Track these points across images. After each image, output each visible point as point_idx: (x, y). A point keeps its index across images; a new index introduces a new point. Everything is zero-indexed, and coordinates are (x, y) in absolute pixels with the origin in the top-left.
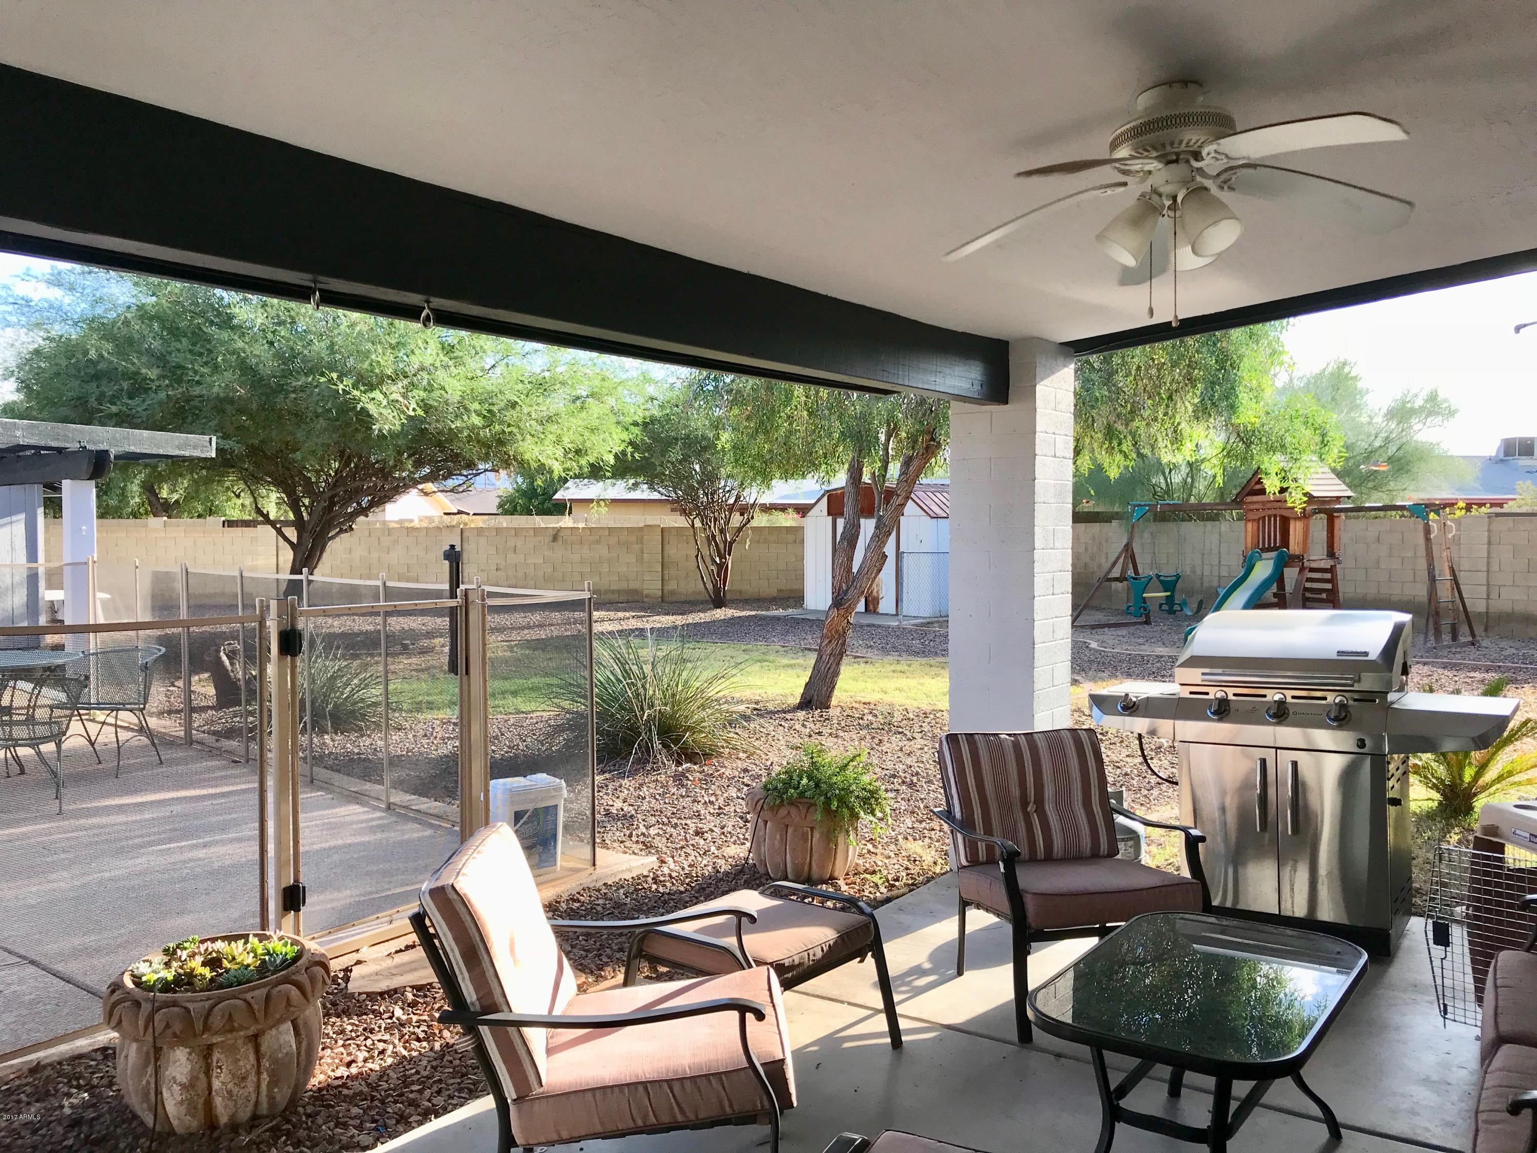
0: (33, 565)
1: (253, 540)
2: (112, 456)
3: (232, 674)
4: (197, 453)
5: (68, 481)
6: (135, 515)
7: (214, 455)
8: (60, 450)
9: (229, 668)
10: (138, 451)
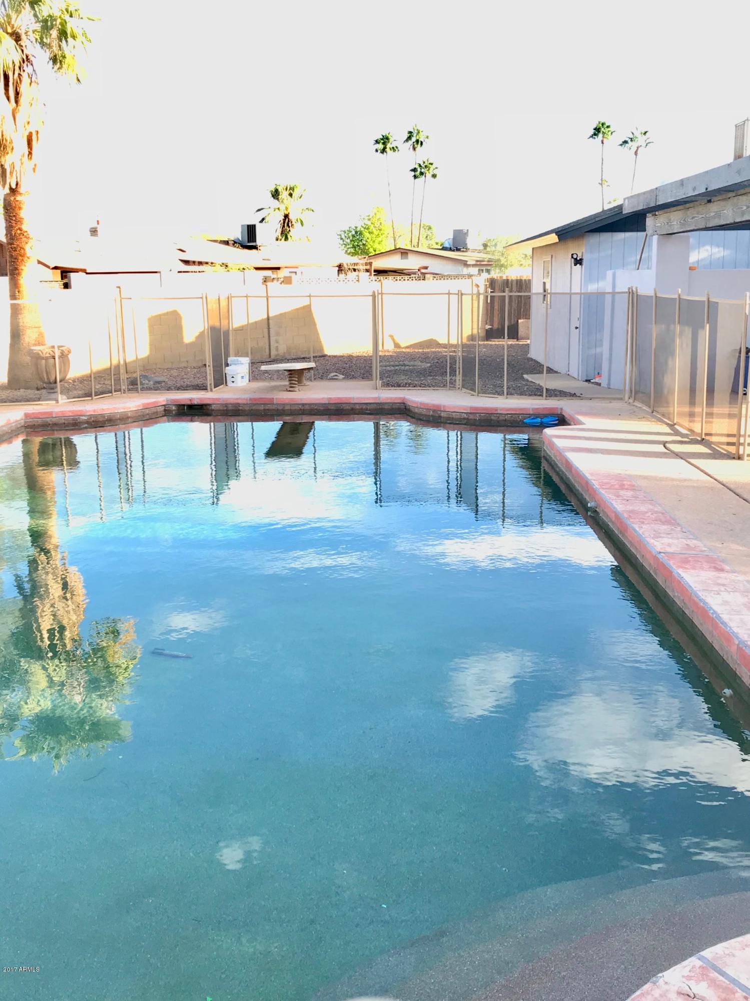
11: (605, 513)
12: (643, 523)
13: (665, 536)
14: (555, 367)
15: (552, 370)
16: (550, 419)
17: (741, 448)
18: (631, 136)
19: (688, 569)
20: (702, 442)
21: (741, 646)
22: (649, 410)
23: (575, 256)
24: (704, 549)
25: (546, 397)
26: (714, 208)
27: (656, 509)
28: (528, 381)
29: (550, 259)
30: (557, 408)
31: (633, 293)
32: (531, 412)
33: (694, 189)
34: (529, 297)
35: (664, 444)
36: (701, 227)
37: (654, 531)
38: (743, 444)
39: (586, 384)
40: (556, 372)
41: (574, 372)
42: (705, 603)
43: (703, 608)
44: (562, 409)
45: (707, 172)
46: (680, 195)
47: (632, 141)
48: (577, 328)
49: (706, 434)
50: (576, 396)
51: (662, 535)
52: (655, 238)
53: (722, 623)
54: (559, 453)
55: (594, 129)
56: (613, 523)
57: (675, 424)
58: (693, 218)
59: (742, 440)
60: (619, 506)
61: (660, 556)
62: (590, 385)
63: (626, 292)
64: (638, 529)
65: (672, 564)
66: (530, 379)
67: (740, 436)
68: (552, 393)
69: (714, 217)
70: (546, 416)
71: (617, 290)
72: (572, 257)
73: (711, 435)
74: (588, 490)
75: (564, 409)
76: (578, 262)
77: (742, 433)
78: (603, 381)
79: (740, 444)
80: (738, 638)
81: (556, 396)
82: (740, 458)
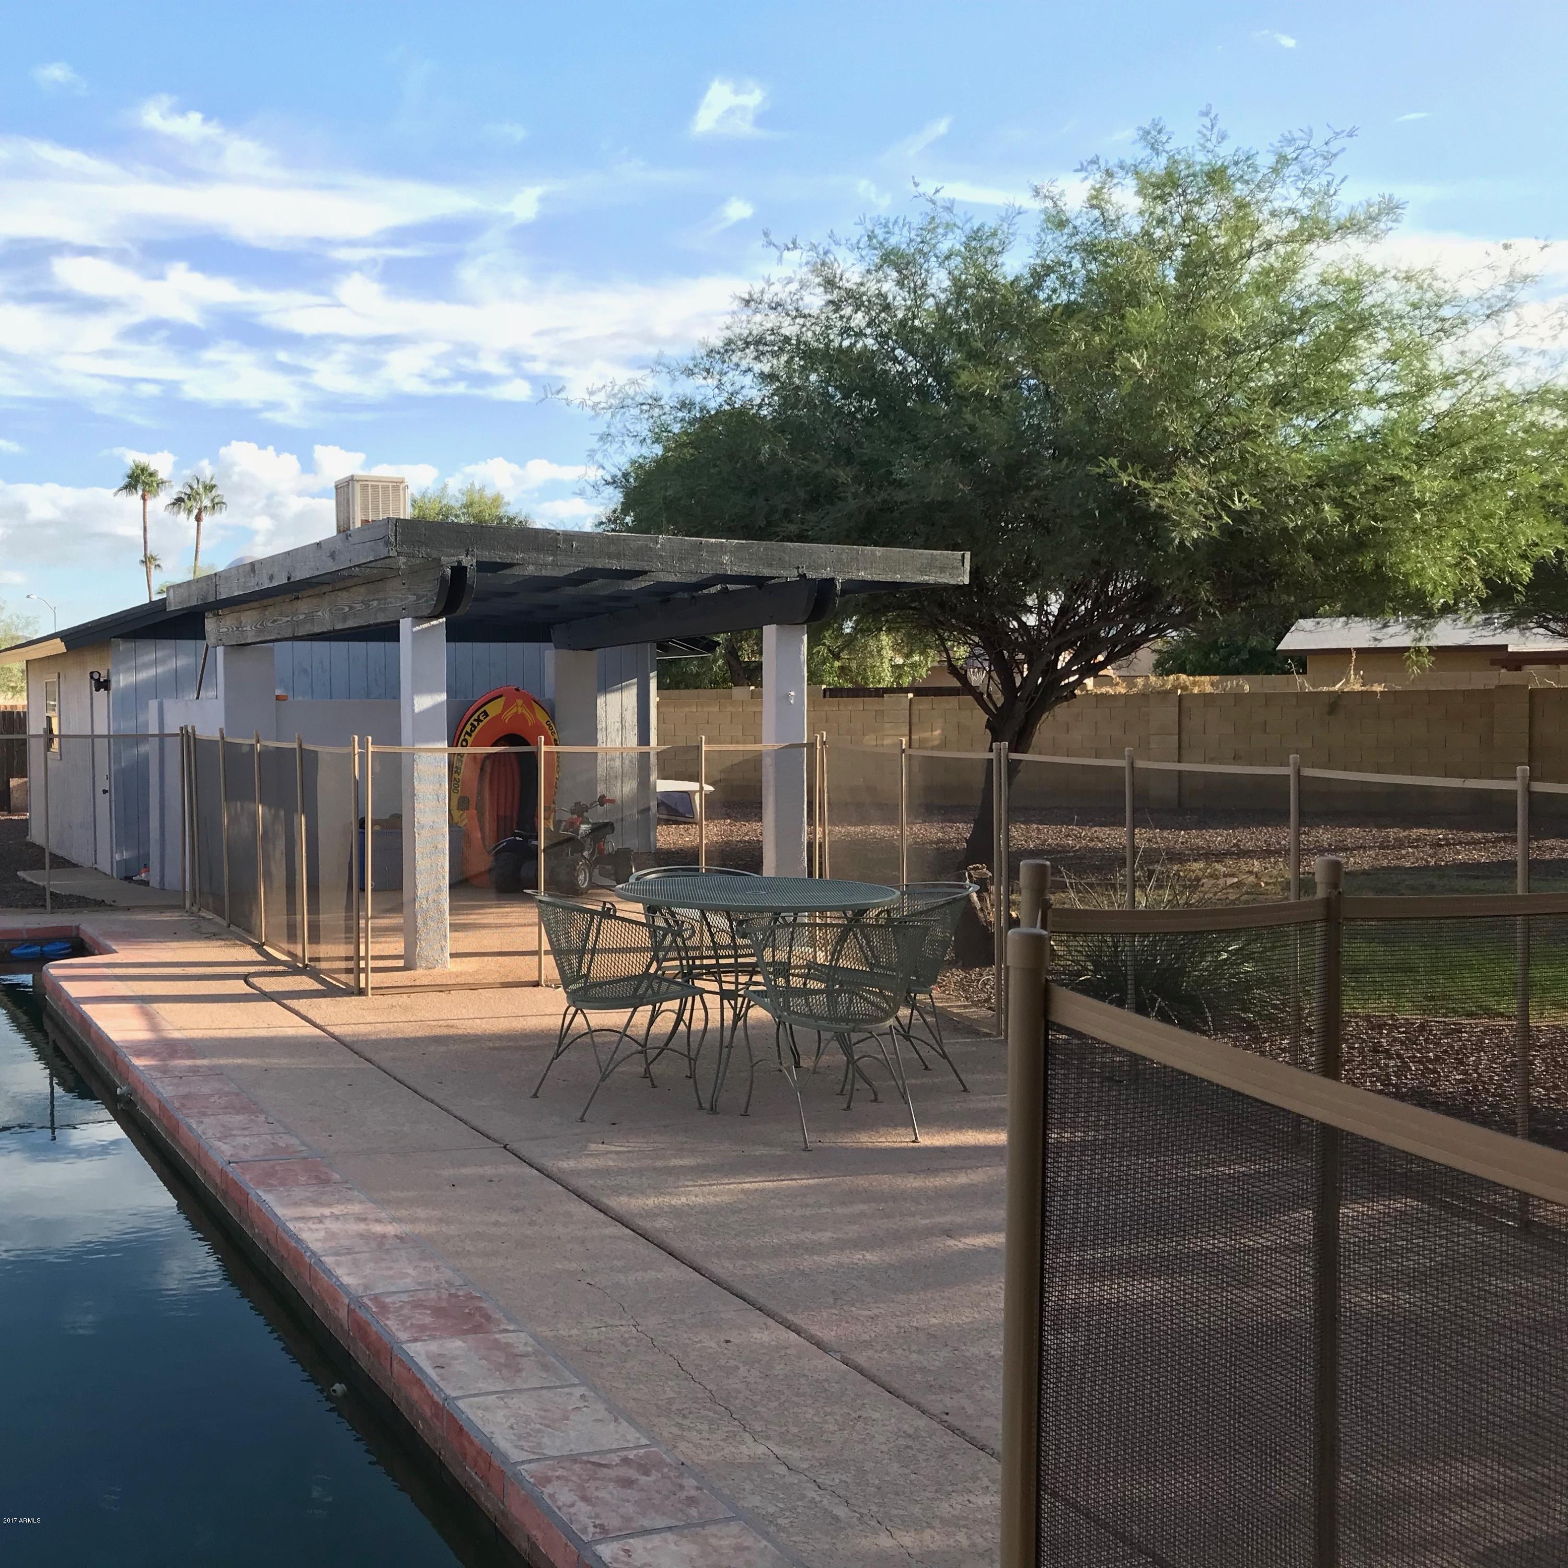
0: (644, 749)
1: (880, 713)
2: (839, 587)
3: (981, 915)
4: (945, 579)
5: (774, 627)
6: (716, 684)
7: (967, 581)
8: (759, 582)
9: (978, 905)
10: (869, 578)
11: (143, 1102)
12: (204, 1114)
13: (239, 1132)
14: (74, 857)
15: (68, 862)
16: (59, 946)
17: (362, 976)
18: (188, 491)
19: (273, 1186)
20: (305, 971)
21: (352, 1306)
22: (225, 923)
23: (96, 676)
24: (299, 1148)
25: (52, 908)
26: (303, 607)
27: (227, 1089)
28: (24, 881)
29: (56, 679)
30: (71, 927)
31: (188, 736)
32: (25, 936)
33: (271, 578)
34: (24, 743)
35: (245, 978)
36: (287, 636)
37: (223, 1126)
38: (365, 970)
39: (126, 883)
40: (75, 865)
41: (104, 865)
42: (299, 1240)
43: (296, 1249)
44: (78, 928)
45: (288, 553)
46: (253, 585)
47: (189, 499)
48: (105, 792)
49: (311, 960)
50: (106, 905)
51: (234, 1132)
52: (220, 650)
53: (324, 1271)
54: (72, 1005)
55: (129, 477)
56: (158, 1119)
57: (264, 944)
58: (274, 621)
59: (362, 964)
60: (165, 1090)
61: (229, 1169)
62: (133, 885)
63: (177, 735)
64: (194, 1126)
65: (246, 1180)
66: (29, 879)
67: (359, 959)
68: (63, 902)
69: (304, 622)
70: (50, 941)
71: (167, 731)
72: (92, 677)
73: (318, 959)
74: (117, 1066)
75: (82, 927)
76: (102, 685)
77: (362, 953)
78: (154, 877)
79: (360, 970)
80: (348, 1293)
81: (70, 906)
82: (361, 992)
